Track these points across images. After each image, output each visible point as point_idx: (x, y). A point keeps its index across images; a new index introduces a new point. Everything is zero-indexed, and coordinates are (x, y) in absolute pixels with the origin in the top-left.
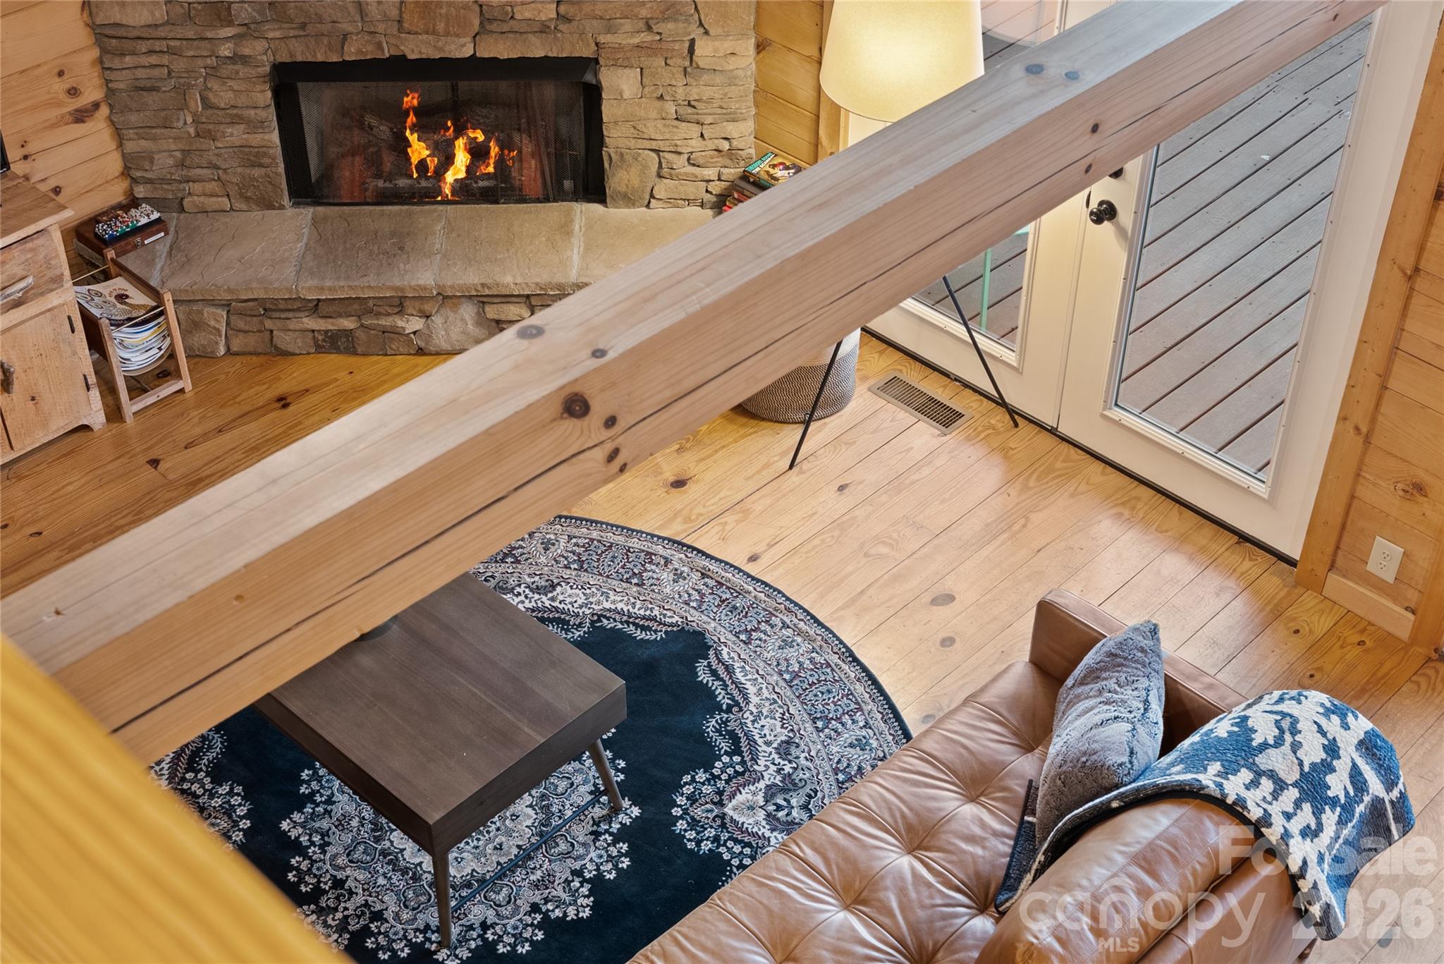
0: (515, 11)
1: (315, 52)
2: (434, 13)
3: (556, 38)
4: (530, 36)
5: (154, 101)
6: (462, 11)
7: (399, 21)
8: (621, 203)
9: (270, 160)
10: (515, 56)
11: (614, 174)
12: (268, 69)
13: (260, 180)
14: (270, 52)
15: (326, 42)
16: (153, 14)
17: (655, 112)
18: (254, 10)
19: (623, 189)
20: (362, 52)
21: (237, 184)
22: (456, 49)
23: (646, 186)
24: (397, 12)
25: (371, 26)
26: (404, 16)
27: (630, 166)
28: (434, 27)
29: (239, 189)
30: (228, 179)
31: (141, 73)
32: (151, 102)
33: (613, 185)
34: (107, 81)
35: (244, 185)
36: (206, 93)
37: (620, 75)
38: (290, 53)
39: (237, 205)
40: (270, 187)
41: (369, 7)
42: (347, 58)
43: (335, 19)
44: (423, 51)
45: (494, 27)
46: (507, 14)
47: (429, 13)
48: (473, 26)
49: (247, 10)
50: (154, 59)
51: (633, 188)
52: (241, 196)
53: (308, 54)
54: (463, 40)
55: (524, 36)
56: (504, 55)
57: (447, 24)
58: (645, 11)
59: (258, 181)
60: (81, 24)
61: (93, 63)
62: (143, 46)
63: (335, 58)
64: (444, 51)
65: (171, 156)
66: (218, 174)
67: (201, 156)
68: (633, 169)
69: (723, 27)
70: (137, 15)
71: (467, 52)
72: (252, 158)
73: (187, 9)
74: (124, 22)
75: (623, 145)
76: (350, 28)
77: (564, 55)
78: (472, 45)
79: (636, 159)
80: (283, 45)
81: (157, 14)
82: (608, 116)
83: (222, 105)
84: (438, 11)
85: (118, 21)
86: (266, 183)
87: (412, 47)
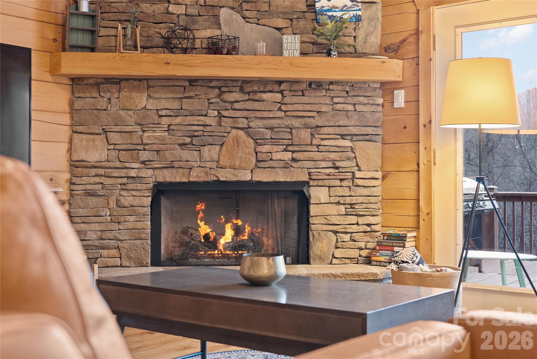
0: (273, 155)
1: (175, 177)
2: (235, 156)
3: (290, 171)
4: (278, 169)
5: (92, 202)
6: (248, 155)
7: (217, 162)
8: (318, 261)
9: (146, 235)
10: (271, 180)
11: (315, 244)
12: (152, 185)
13: (139, 246)
14: (154, 176)
15: (181, 172)
16: (101, 156)
17: (335, 211)
18: (150, 155)
19: (319, 253)
20: (199, 176)
21: (127, 249)
22: (243, 176)
23: (331, 251)
24: (217, 157)
25: (204, 164)
26: (221, 158)
27: (323, 239)
28: (234, 164)
29: (127, 252)
30: (123, 246)
31: (89, 187)
32: (90, 203)
33: (314, 250)
34: (71, 190)
35: (130, 249)
36: (120, 197)
37: (319, 190)
38: (164, 177)
39: (124, 262)
40: (143, 251)
41: (205, 153)
42: (192, 180)
43: (188, 159)
44: (228, 176)
45: (262, 164)
46: (269, 156)
47: (233, 156)
48: (253, 162)
49: (146, 154)
50: (97, 179)
51: (324, 252)
52: (127, 257)
53: (172, 178)
54: (246, 172)
55: (276, 169)
56: (265, 180)
57: (240, 162)
58: (332, 155)
59: (137, 247)
60: (66, 160)
61: (67, 181)
62: (93, 172)
63: (185, 180)
64: (237, 176)
65: (96, 233)
66: (118, 244)
67: (111, 233)
68: (325, 241)
69: (368, 165)
70: (93, 156)
71: (248, 178)
72: (136, 235)
73: (117, 154)
74: (86, 159)
75: (320, 229)
76: (194, 164)
77: (294, 180)
78: (251, 174)
79: (326, 235)
80: (161, 173)
81: (103, 155)
82: (313, 212)
83: (127, 204)
84: (237, 155)
85: (83, 159)
86: (142, 249)
87: (222, 174)
